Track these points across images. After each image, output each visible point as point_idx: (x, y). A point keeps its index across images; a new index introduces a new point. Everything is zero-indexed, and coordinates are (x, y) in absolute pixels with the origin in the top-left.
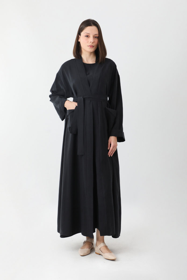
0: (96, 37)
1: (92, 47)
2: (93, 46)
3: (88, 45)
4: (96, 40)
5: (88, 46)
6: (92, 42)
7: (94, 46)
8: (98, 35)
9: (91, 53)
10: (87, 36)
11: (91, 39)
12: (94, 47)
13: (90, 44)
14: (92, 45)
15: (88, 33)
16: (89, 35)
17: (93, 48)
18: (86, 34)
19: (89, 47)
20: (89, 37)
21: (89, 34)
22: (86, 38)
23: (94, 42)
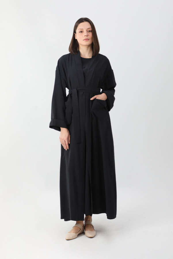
0: (89, 31)
1: (87, 40)
3: (84, 39)
4: (90, 34)
5: (84, 40)
6: (86, 36)
9: (89, 46)
10: (81, 32)
11: (85, 33)
14: (87, 38)
16: (82, 30)
18: (79, 30)
20: (83, 32)
22: (80, 33)
23: (88, 35)
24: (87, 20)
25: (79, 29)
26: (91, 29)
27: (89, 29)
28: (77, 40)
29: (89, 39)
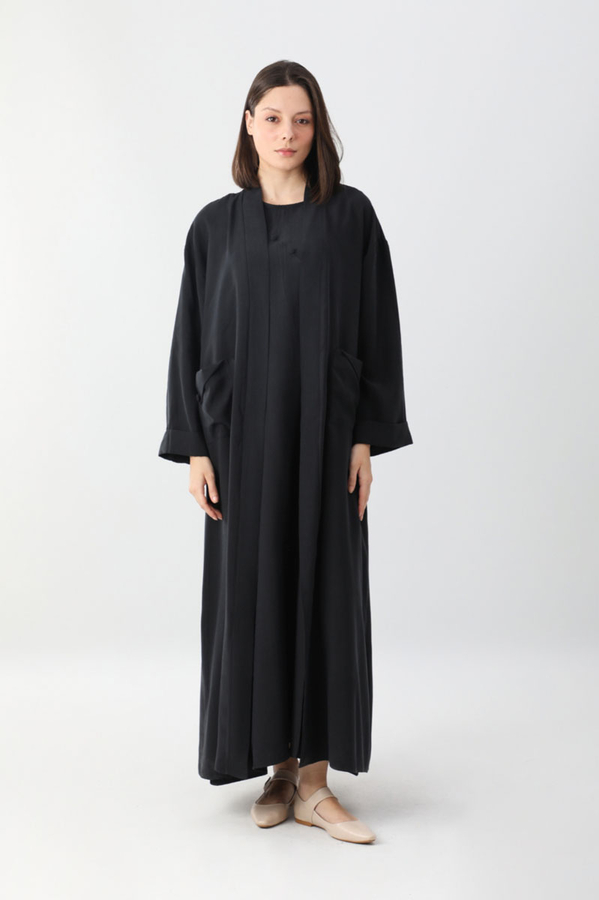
0: (302, 121)
1: (289, 153)
2: (292, 152)
3: (277, 149)
4: (305, 133)
6: (288, 138)
7: (295, 152)
8: (308, 115)
9: (288, 172)
10: (274, 119)
12: (296, 154)
13: (283, 145)
14: (289, 147)
15: (273, 110)
16: (277, 114)
17: (291, 156)
18: (268, 111)
19: (281, 153)
20: (279, 121)
21: (278, 112)
23: (297, 138)
27: (301, 113)
29: (295, 149)
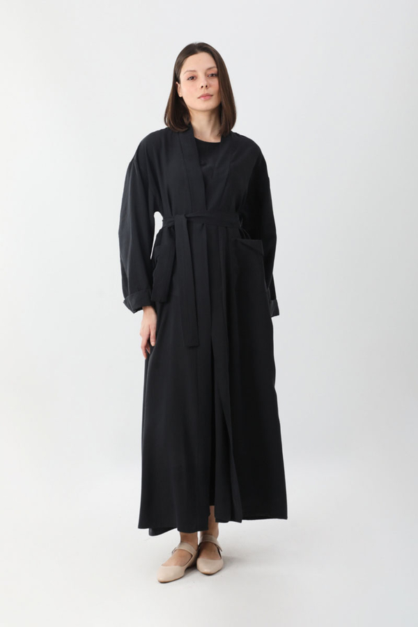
0: (212, 75)
1: (208, 97)
3: (199, 96)
4: (215, 82)
5: (199, 98)
6: (204, 87)
7: (212, 96)
8: (216, 70)
10: (193, 78)
11: (202, 81)
12: (214, 97)
13: (201, 92)
14: (206, 92)
15: (191, 71)
16: (195, 74)
17: (209, 99)
18: (188, 73)
19: (202, 99)
20: (196, 78)
21: (194, 71)
22: (190, 82)
23: (210, 86)
24: (204, 48)
25: (187, 71)
26: (215, 70)
27: (210, 69)
28: (182, 98)
29: (211, 94)
